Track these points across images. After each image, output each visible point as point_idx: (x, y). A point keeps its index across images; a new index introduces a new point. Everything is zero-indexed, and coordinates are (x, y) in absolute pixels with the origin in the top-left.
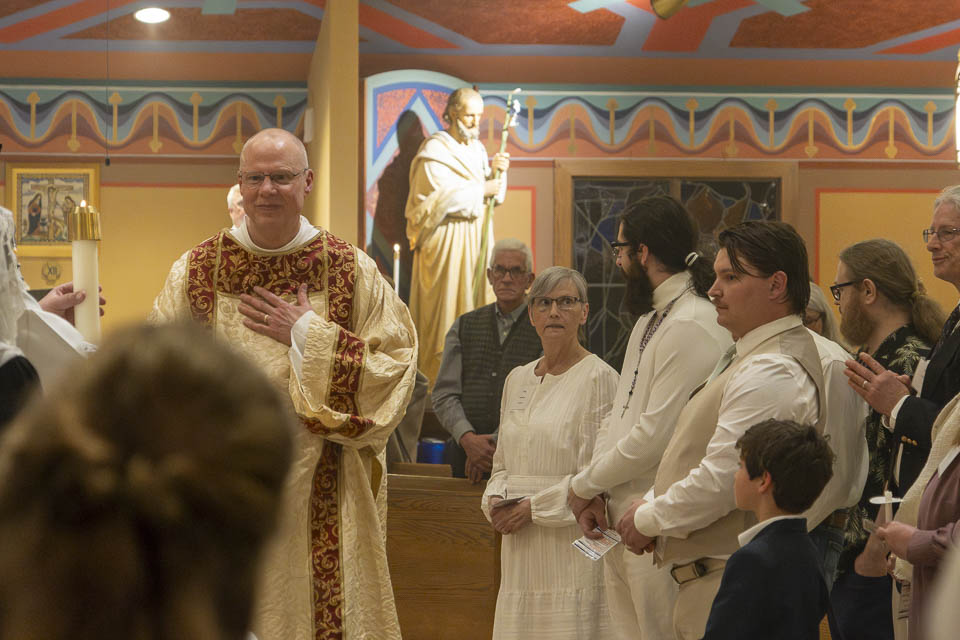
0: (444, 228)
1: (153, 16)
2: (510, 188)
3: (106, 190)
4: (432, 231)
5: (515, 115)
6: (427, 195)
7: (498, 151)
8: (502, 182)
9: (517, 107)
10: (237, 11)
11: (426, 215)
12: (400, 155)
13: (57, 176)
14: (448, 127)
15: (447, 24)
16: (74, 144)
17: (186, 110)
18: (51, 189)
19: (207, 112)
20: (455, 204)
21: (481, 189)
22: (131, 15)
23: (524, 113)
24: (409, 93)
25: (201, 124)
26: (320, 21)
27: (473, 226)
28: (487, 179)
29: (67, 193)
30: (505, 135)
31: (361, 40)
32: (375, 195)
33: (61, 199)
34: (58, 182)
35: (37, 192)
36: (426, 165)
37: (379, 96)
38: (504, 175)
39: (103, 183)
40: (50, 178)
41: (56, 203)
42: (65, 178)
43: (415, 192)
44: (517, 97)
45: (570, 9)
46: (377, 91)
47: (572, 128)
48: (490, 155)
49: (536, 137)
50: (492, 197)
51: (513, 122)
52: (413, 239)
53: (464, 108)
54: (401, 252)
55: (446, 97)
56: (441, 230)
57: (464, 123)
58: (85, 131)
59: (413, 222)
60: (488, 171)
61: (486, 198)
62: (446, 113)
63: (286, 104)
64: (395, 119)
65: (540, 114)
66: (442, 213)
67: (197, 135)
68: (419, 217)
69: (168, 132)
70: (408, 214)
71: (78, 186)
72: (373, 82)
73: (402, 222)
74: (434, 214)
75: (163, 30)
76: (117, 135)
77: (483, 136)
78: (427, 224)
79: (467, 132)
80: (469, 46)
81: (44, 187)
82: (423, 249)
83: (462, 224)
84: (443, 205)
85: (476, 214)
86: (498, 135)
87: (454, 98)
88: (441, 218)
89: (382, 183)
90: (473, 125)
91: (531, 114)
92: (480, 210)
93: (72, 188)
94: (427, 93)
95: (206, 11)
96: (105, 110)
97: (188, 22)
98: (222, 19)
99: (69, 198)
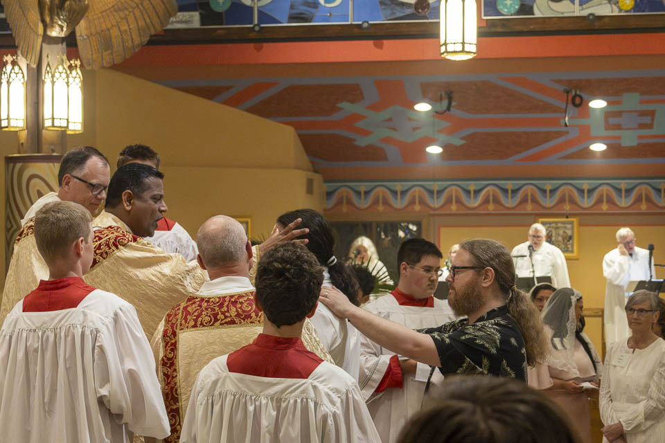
1: (598, 147)
3: (583, 229)
10: (638, 144)
13: (559, 222)
16: (567, 208)
17: (619, 191)
18: (557, 228)
19: (628, 191)
22: (588, 147)
25: (626, 197)
29: (564, 230)
33: (561, 232)
34: (560, 225)
35: (550, 229)
39: (580, 225)
40: (556, 223)
41: (559, 235)
42: (563, 223)
58: (572, 201)
67: (624, 202)
69: (610, 201)
71: (569, 226)
75: (604, 154)
76: (586, 203)
81: (553, 227)
93: (565, 227)
95: (623, 145)
96: (581, 191)
97: (615, 150)
98: (631, 148)
99: (564, 232)
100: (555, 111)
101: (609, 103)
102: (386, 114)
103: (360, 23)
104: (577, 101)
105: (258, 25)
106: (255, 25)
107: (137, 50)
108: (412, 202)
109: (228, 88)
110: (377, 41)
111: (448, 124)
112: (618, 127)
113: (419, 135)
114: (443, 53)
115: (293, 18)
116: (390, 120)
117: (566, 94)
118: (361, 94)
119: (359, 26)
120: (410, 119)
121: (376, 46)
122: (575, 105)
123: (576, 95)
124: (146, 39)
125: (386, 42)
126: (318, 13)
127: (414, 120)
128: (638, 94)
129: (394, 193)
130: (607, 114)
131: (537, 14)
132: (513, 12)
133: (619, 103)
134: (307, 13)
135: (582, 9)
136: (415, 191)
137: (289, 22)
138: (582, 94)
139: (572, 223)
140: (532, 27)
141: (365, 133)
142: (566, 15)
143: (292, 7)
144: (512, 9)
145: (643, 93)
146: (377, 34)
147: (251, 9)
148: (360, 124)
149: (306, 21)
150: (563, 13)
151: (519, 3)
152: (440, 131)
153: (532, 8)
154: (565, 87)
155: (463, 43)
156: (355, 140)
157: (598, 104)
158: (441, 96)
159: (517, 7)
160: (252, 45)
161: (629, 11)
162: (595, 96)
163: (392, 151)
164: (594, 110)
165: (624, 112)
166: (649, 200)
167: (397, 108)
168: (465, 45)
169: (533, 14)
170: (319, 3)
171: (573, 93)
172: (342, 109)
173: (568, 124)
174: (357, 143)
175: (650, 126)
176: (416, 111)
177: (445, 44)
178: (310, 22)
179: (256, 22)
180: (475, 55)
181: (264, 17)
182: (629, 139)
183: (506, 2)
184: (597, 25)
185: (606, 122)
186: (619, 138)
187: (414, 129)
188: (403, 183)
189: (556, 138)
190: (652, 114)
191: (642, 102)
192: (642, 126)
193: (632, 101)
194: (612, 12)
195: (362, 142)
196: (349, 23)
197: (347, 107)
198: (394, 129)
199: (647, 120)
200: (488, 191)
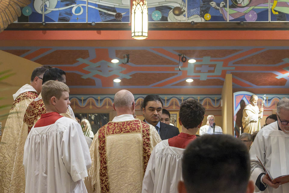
0: (250, 124)
2: (263, 115)
4: (248, 124)
5: (264, 100)
6: (246, 117)
7: (261, 107)
8: (262, 114)
9: (265, 98)
10: (207, 80)
11: (246, 121)
12: (241, 109)
14: (250, 103)
15: (250, 82)
16: (174, 107)
20: (252, 119)
21: (258, 115)
22: (185, 80)
23: (266, 100)
24: (242, 96)
26: (224, 81)
27: (256, 123)
28: (259, 113)
29: (173, 117)
30: (262, 104)
31: (233, 85)
32: (236, 117)
36: (246, 111)
37: (236, 97)
38: (262, 113)
43: (244, 116)
44: (265, 97)
45: (276, 78)
46: (236, 96)
47: (276, 103)
48: (259, 109)
49: (268, 105)
50: (260, 117)
51: (264, 102)
52: (244, 126)
53: (254, 99)
54: (241, 129)
55: (250, 97)
56: (249, 124)
57: (254, 102)
58: (176, 105)
59: (244, 122)
60: (259, 112)
61: (259, 117)
62: (250, 100)
63: (217, 99)
64: (239, 101)
65: (269, 100)
66: (250, 120)
68: (245, 121)
70: (242, 121)
71: (175, 116)
72: (235, 94)
73: (241, 123)
74: (248, 121)
75: (192, 83)
77: (258, 105)
78: (247, 123)
79: (255, 104)
80: (255, 86)
82: (246, 128)
83: (254, 123)
84: (249, 119)
85: (257, 121)
86: (261, 105)
87: (252, 97)
88: (249, 122)
89: (237, 114)
90: (256, 102)
91: (267, 100)
92: (257, 120)
93: (173, 116)
94: (246, 96)
95: (201, 80)
96: (180, 100)
97: (197, 82)
98: (204, 81)
99: (173, 118)
100: (173, 64)
101: (197, 61)
102: (98, 64)
103: (91, 22)
104: (184, 59)
105: (45, 22)
106: (43, 22)
107: (2, 31)
108: (105, 104)
109: (28, 51)
110: (99, 31)
111: (125, 69)
112: (199, 72)
113: (112, 74)
114: (133, 37)
115: (60, 20)
116: (99, 67)
117: (179, 57)
118: (89, 55)
119: (90, 24)
120: (108, 66)
121: (98, 33)
122: (183, 61)
123: (183, 57)
124: (6, 26)
125: (102, 31)
126: (72, 18)
127: (110, 67)
128: (210, 57)
129: (97, 100)
130: (195, 65)
131: (169, 21)
132: (159, 19)
133: (201, 61)
134: (66, 17)
135: (189, 19)
136: (106, 100)
137: (58, 22)
138: (185, 56)
139: (176, 114)
140: (167, 26)
141: (87, 72)
142: (182, 22)
143: (60, 15)
144: (158, 18)
145: (212, 57)
146: (98, 28)
147: (41, 15)
148: (86, 69)
149: (67, 21)
150: (180, 21)
151: (161, 16)
152: (121, 72)
153: (167, 18)
154: (179, 54)
155: (142, 32)
156: (82, 76)
157: (192, 61)
158: (124, 56)
159: (160, 17)
160: (42, 31)
161: (209, 21)
162: (191, 57)
163: (98, 81)
164: (190, 63)
165: (203, 65)
166: (210, 104)
167: (103, 61)
168: (143, 33)
169: (168, 21)
170: (72, 13)
171: (182, 56)
172: (78, 61)
173: (181, 70)
174: (83, 77)
175: (213, 71)
176: (112, 63)
177: (134, 32)
178: (68, 21)
179: (44, 21)
180: (147, 37)
181: (47, 18)
182: (204, 77)
183: (155, 15)
184: (195, 26)
185: (195, 69)
186: (199, 76)
187: (110, 71)
188: (101, 96)
189: (172, 76)
190: (214, 66)
191: (211, 61)
192: (210, 71)
193: (207, 60)
194: (202, 21)
195: (85, 77)
196: (86, 22)
197: (81, 61)
198: (101, 71)
199: (212, 69)
200: (139, 100)
